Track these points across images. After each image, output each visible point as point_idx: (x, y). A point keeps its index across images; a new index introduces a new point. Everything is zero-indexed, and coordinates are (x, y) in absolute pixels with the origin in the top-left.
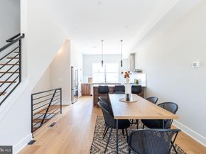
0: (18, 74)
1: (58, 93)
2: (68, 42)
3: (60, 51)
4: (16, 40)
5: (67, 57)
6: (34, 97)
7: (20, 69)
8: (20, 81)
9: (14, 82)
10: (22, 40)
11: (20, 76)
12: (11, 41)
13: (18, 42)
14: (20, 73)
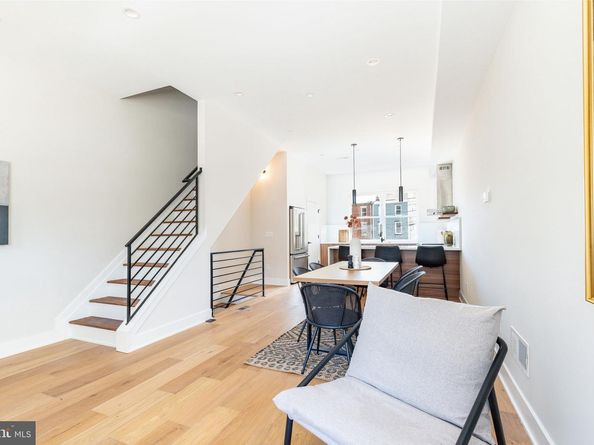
0: (194, 224)
1: (258, 257)
2: (280, 155)
3: (263, 178)
4: (192, 180)
5: (281, 187)
6: (215, 257)
7: (197, 216)
8: (197, 233)
9: (189, 234)
10: (200, 177)
11: (197, 226)
12: (187, 180)
13: (195, 181)
14: (197, 222)
